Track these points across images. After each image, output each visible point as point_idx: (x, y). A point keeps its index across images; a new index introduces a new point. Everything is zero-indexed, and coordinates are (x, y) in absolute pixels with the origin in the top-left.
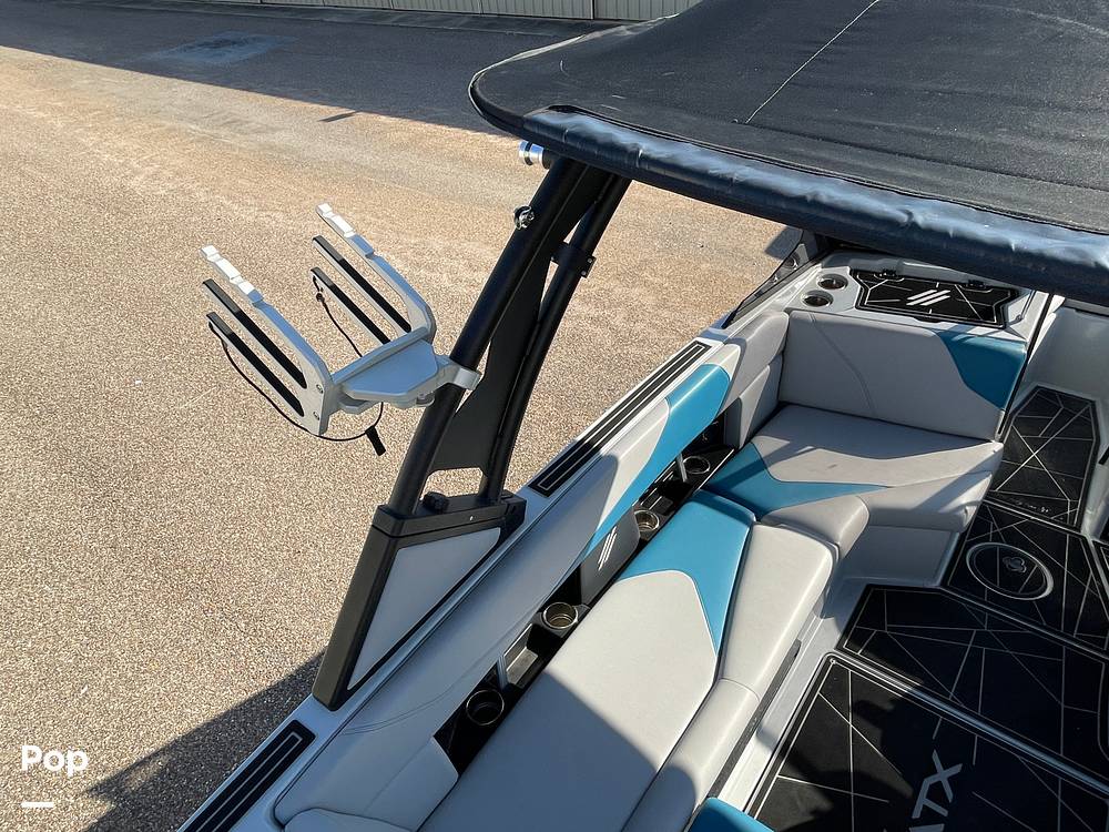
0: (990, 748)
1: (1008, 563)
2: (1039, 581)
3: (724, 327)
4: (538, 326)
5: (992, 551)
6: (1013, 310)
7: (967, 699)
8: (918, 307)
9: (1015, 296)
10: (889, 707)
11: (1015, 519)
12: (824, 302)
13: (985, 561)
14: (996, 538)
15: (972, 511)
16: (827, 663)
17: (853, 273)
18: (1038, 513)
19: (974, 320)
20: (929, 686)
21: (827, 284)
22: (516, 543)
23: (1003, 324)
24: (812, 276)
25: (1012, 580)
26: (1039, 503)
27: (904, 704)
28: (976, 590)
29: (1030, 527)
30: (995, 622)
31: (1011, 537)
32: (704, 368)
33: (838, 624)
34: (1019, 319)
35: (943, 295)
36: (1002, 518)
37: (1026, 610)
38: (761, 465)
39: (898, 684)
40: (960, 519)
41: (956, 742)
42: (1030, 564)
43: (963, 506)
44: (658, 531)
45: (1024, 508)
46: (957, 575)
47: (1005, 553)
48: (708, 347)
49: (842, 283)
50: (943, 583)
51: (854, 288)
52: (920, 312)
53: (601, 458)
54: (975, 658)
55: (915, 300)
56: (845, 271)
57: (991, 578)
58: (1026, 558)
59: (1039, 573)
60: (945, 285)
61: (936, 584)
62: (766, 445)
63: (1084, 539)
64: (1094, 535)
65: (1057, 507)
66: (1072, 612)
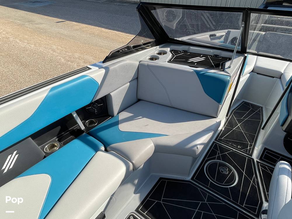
1: (221, 170)
3: (104, 62)
5: (216, 164)
6: (227, 64)
8: (192, 63)
9: (230, 59)
11: (227, 150)
12: (156, 59)
13: (212, 169)
14: (219, 158)
15: (200, 148)
17: (171, 51)
18: (236, 148)
19: (212, 67)
21: (160, 54)
23: (223, 69)
24: (154, 50)
25: (221, 178)
26: (237, 144)
28: (206, 182)
29: (234, 154)
30: (211, 198)
31: (224, 158)
32: (83, 76)
33: (140, 197)
34: (229, 67)
35: (202, 59)
37: (224, 192)
38: (117, 123)
40: (194, 152)
42: (230, 170)
43: (196, 145)
45: (231, 146)
46: (199, 175)
47: (221, 165)
48: (90, 69)
49: (165, 53)
50: (192, 179)
51: (169, 56)
54: (197, 217)
55: (191, 60)
56: (168, 50)
58: (229, 168)
59: (233, 176)
60: (204, 55)
61: (189, 178)
62: (124, 115)
63: (253, 160)
64: (257, 158)
65: (244, 146)
66: (244, 194)
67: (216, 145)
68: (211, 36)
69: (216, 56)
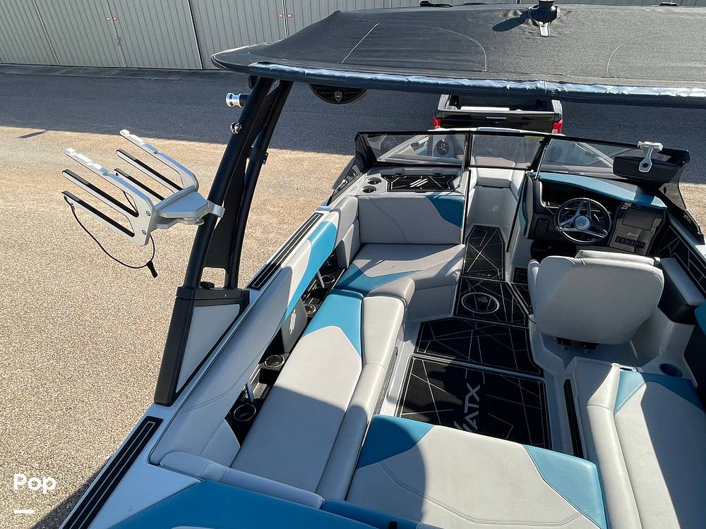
0: (490, 376)
1: (479, 300)
2: (493, 304)
3: (328, 204)
4: (244, 190)
5: (472, 296)
6: (456, 183)
7: (475, 358)
8: (416, 187)
9: (455, 177)
10: (444, 371)
11: (478, 281)
12: (372, 191)
13: (470, 301)
14: (472, 291)
15: (458, 273)
16: (412, 359)
17: (383, 176)
18: (487, 277)
19: (440, 190)
20: (459, 358)
21: (371, 182)
22: (249, 313)
23: (453, 189)
24: (363, 180)
25: (483, 306)
26: (486, 273)
27: (450, 368)
28: (468, 314)
29: (485, 283)
30: (480, 325)
31: (478, 289)
32: (323, 224)
33: (412, 341)
34: (459, 186)
35: (425, 181)
36: (473, 282)
37: (491, 317)
38: (360, 272)
39: (445, 361)
40: (454, 278)
41: (475, 377)
42: (488, 298)
43: (454, 272)
44: (316, 312)
45: (481, 276)
46: (460, 310)
47: (477, 296)
48: (322, 215)
49: (378, 181)
50: (454, 314)
51: (385, 182)
52: (416, 189)
53: (282, 269)
54: (475, 340)
55: (413, 185)
56: (378, 176)
57: (473, 307)
58: (486, 296)
59: (493, 302)
60: (425, 177)
61: (451, 315)
62: (360, 263)
63: (507, 284)
64: (511, 281)
65: (494, 273)
66: (509, 313)
67: (464, 280)
68: (412, 145)
69: (438, 175)
